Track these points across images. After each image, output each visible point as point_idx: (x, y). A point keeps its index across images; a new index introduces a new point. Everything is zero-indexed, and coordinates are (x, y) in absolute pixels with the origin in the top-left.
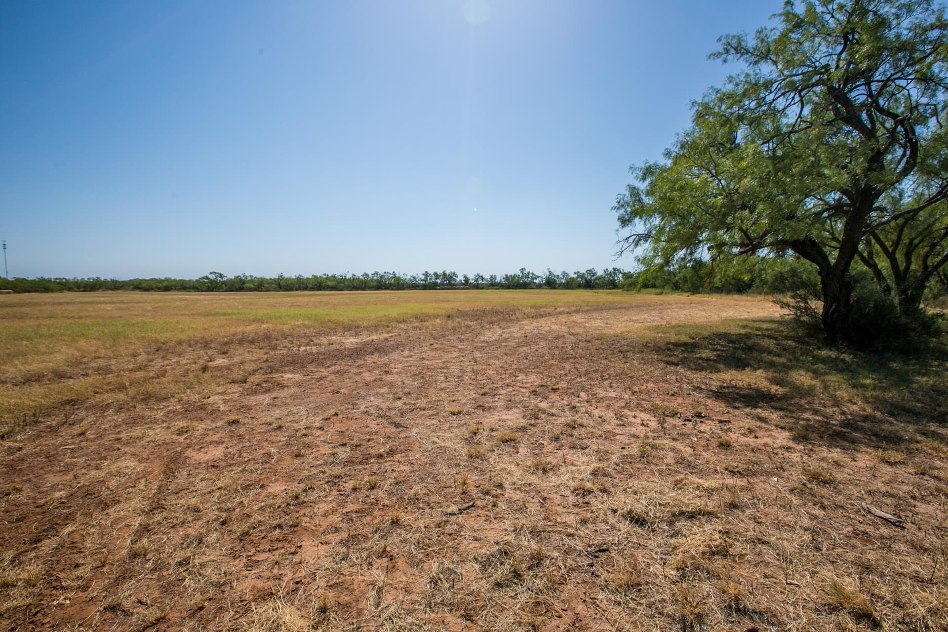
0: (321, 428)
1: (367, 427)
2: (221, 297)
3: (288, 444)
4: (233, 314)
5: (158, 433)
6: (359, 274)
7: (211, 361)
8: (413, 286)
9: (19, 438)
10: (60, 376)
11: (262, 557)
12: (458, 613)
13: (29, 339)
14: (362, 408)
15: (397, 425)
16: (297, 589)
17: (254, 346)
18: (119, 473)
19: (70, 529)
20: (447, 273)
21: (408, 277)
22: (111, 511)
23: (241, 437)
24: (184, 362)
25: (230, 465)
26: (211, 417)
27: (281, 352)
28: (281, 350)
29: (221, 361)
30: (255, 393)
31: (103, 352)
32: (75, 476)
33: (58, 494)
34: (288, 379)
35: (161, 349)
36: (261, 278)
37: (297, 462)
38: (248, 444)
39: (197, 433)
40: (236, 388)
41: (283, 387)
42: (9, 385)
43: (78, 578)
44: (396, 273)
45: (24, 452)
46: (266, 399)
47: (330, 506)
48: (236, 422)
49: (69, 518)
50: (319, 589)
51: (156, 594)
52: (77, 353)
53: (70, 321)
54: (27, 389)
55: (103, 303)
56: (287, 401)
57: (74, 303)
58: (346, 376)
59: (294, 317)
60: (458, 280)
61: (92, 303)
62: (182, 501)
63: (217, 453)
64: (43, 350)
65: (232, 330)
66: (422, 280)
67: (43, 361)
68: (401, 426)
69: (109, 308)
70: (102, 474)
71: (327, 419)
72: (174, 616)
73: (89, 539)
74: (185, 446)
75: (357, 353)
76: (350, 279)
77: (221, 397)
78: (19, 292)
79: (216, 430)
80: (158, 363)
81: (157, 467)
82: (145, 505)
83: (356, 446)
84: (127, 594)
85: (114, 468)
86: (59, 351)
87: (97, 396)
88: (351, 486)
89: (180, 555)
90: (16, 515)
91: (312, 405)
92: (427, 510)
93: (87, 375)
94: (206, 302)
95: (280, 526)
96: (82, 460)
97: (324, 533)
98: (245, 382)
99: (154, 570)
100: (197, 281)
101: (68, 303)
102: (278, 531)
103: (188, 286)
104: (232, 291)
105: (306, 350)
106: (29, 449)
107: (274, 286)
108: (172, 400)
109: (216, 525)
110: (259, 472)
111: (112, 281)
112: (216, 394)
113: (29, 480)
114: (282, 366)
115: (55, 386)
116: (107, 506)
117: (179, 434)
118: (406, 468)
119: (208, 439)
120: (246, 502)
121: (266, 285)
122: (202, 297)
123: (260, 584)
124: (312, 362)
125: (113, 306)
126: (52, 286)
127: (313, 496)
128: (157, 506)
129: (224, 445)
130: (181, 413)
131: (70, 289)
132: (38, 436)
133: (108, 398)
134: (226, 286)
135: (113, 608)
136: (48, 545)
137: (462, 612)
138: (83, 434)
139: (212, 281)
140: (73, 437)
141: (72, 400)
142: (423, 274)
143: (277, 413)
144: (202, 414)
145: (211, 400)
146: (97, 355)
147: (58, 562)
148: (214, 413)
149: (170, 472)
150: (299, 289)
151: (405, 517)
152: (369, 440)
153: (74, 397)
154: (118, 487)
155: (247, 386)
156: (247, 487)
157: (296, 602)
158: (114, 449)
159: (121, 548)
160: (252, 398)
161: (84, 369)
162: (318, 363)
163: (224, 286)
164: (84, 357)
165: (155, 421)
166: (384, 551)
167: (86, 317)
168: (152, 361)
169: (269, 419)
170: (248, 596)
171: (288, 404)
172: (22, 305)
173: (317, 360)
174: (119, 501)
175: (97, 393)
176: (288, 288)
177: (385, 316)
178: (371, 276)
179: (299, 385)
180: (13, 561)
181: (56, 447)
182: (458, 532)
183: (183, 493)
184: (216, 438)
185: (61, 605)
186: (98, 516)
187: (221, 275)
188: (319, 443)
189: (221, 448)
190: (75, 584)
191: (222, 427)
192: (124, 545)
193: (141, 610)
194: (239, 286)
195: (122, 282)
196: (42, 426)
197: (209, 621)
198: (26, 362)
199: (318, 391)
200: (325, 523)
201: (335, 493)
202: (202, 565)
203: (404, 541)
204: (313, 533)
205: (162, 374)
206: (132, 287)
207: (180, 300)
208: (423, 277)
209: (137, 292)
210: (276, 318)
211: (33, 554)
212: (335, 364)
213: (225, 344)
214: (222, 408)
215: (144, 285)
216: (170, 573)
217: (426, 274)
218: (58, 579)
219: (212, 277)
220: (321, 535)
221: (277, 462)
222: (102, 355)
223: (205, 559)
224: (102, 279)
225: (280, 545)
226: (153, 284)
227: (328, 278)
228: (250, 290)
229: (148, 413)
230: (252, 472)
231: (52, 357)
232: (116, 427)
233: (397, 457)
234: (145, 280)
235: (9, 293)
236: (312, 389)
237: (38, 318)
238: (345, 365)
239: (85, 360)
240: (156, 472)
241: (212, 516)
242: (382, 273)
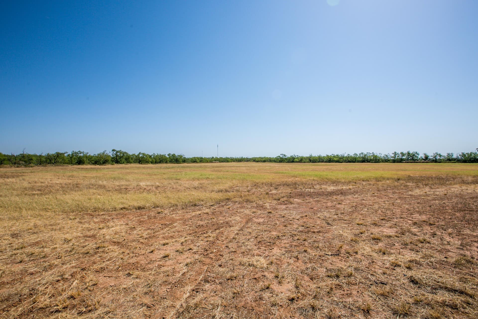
0: (298, 219)
1: (316, 222)
2: (284, 165)
3: (284, 222)
4: (286, 173)
5: (247, 212)
6: (352, 154)
7: (271, 191)
8: (386, 161)
9: (215, 206)
10: (226, 191)
11: (262, 248)
12: (309, 277)
13: (221, 179)
14: (318, 216)
15: (328, 224)
16: (268, 257)
17: (288, 187)
18: (235, 220)
19: (222, 229)
20: (411, 152)
21: (382, 155)
22: (231, 228)
23: (270, 217)
24: (262, 190)
25: (264, 224)
26: (264, 210)
27: (298, 190)
28: (298, 189)
29: (274, 192)
30: (281, 204)
31: (239, 185)
32: (225, 218)
33: (221, 222)
34: (296, 201)
35: (256, 185)
36: (302, 156)
37: (284, 228)
38: (271, 220)
39: (258, 214)
40: (275, 202)
41: (292, 204)
42: (215, 192)
43: (222, 239)
44: (375, 153)
45: (216, 210)
46: (284, 207)
47: (288, 242)
48: (270, 212)
49: (222, 227)
50: (273, 259)
51: (236, 247)
52: (232, 185)
53: (232, 173)
54: (218, 194)
55: (242, 167)
56: (291, 209)
57: (234, 167)
58: (320, 203)
59: (310, 176)
60: (419, 157)
61: (239, 167)
62: (248, 230)
63: (261, 220)
64: (224, 182)
65: (283, 180)
66: (392, 157)
67: (223, 186)
68: (330, 224)
69: (244, 169)
70: (231, 219)
71: (302, 217)
72: (238, 252)
73: (225, 233)
74: (253, 216)
75: (331, 194)
76: (346, 157)
77: (269, 204)
78: (220, 162)
79: (263, 214)
80: (254, 190)
81: (244, 221)
82: (239, 229)
83: (307, 227)
84: (230, 245)
85: (234, 218)
86: (228, 183)
87: (235, 198)
88: (297, 238)
89: (242, 242)
90: (213, 224)
91: (299, 212)
92: (319, 251)
93: (233, 192)
94: (277, 168)
95: (270, 242)
96: (228, 215)
97: (282, 247)
98: (279, 200)
99: (237, 242)
100: (276, 158)
101: (233, 166)
102: (269, 243)
103: (272, 160)
104: (289, 162)
105: (308, 191)
106: (217, 210)
107: (307, 160)
108: (254, 203)
109: (254, 237)
110: (271, 228)
111: (247, 158)
112: (268, 203)
113: (216, 217)
114: (295, 196)
115: (225, 194)
116: (231, 227)
117: (253, 213)
118: (321, 238)
119: (260, 216)
120: (264, 234)
121: (304, 160)
122: (277, 165)
123: (259, 253)
124: (308, 196)
125: (245, 168)
126: (229, 160)
127: (284, 238)
128: (241, 230)
129: (264, 219)
130: (255, 207)
131: (234, 161)
132: (219, 207)
133: (237, 199)
134: (287, 160)
135: (227, 247)
136: (217, 231)
137: (311, 277)
138: (229, 208)
139: (281, 158)
140: (227, 209)
141: (228, 199)
142: (393, 154)
143: (285, 212)
144: (261, 208)
145: (265, 205)
146: (237, 185)
147: (219, 235)
148: (265, 209)
149: (247, 222)
150: (319, 162)
151: (309, 250)
152: (313, 226)
153: (229, 198)
154: (234, 223)
155: (279, 202)
156: (265, 231)
157: (266, 259)
158: (234, 214)
159: (231, 236)
160: (279, 206)
161: (233, 190)
162: (311, 197)
163: (286, 160)
164: (234, 186)
165: (247, 208)
166: (297, 257)
167: (237, 172)
168: (252, 189)
169: (282, 214)
170: (255, 254)
171: (291, 210)
172: (220, 167)
173: (310, 195)
174: (233, 226)
175: (235, 197)
176: (314, 161)
177: (357, 177)
178: (358, 155)
179: (298, 204)
180: (211, 232)
181: (223, 211)
182: (325, 260)
183: (248, 228)
184: (263, 216)
185: (218, 243)
186: (228, 228)
187: (285, 155)
188: (294, 224)
189: (263, 219)
190: (221, 240)
191: (266, 213)
192: (232, 236)
193: (232, 249)
194: (292, 160)
195: (250, 158)
196: (220, 204)
197: (245, 256)
198: (219, 186)
199: (304, 207)
200: (283, 245)
201: (291, 239)
202: (247, 245)
203: (306, 257)
204: (279, 246)
205: (253, 194)
206: (253, 160)
207: (268, 166)
208: (393, 155)
209: (254, 162)
210: (302, 175)
211: (215, 232)
212: (317, 198)
213: (278, 185)
214: (268, 208)
215: (257, 160)
216: (240, 244)
217: (395, 154)
218: (218, 238)
219: (281, 156)
220: (280, 248)
221: (277, 226)
222: (238, 186)
223: (248, 244)
224: (243, 157)
225: (268, 246)
226: (259, 159)
227: (334, 157)
228: (297, 162)
229: (246, 206)
230: (269, 227)
231: (225, 185)
232: (237, 208)
233: (321, 234)
234: (257, 158)
235: (218, 162)
236: (303, 206)
237: (224, 172)
238: (322, 198)
239: (234, 187)
240: (244, 222)
241: (254, 235)
242: (365, 153)
